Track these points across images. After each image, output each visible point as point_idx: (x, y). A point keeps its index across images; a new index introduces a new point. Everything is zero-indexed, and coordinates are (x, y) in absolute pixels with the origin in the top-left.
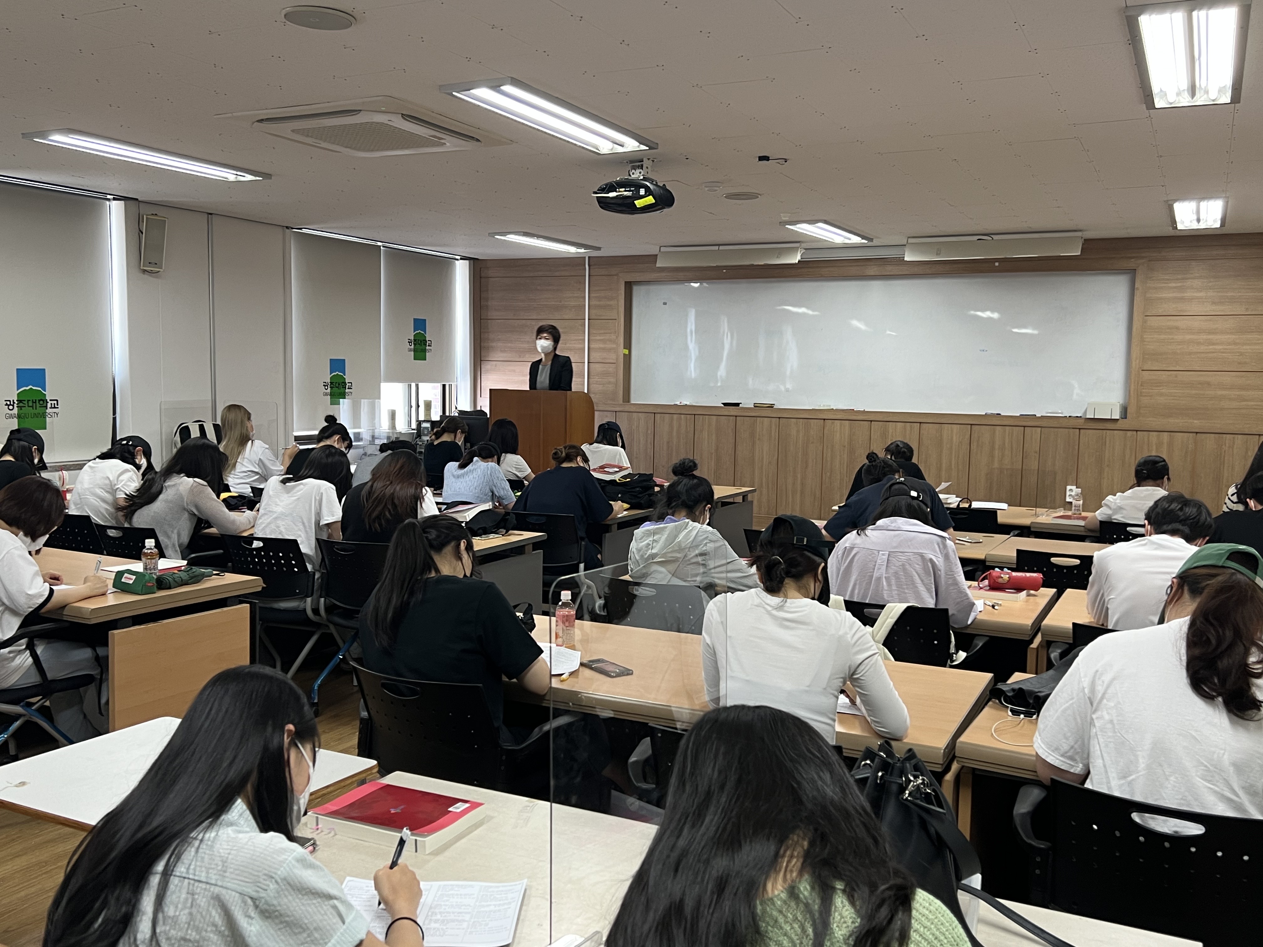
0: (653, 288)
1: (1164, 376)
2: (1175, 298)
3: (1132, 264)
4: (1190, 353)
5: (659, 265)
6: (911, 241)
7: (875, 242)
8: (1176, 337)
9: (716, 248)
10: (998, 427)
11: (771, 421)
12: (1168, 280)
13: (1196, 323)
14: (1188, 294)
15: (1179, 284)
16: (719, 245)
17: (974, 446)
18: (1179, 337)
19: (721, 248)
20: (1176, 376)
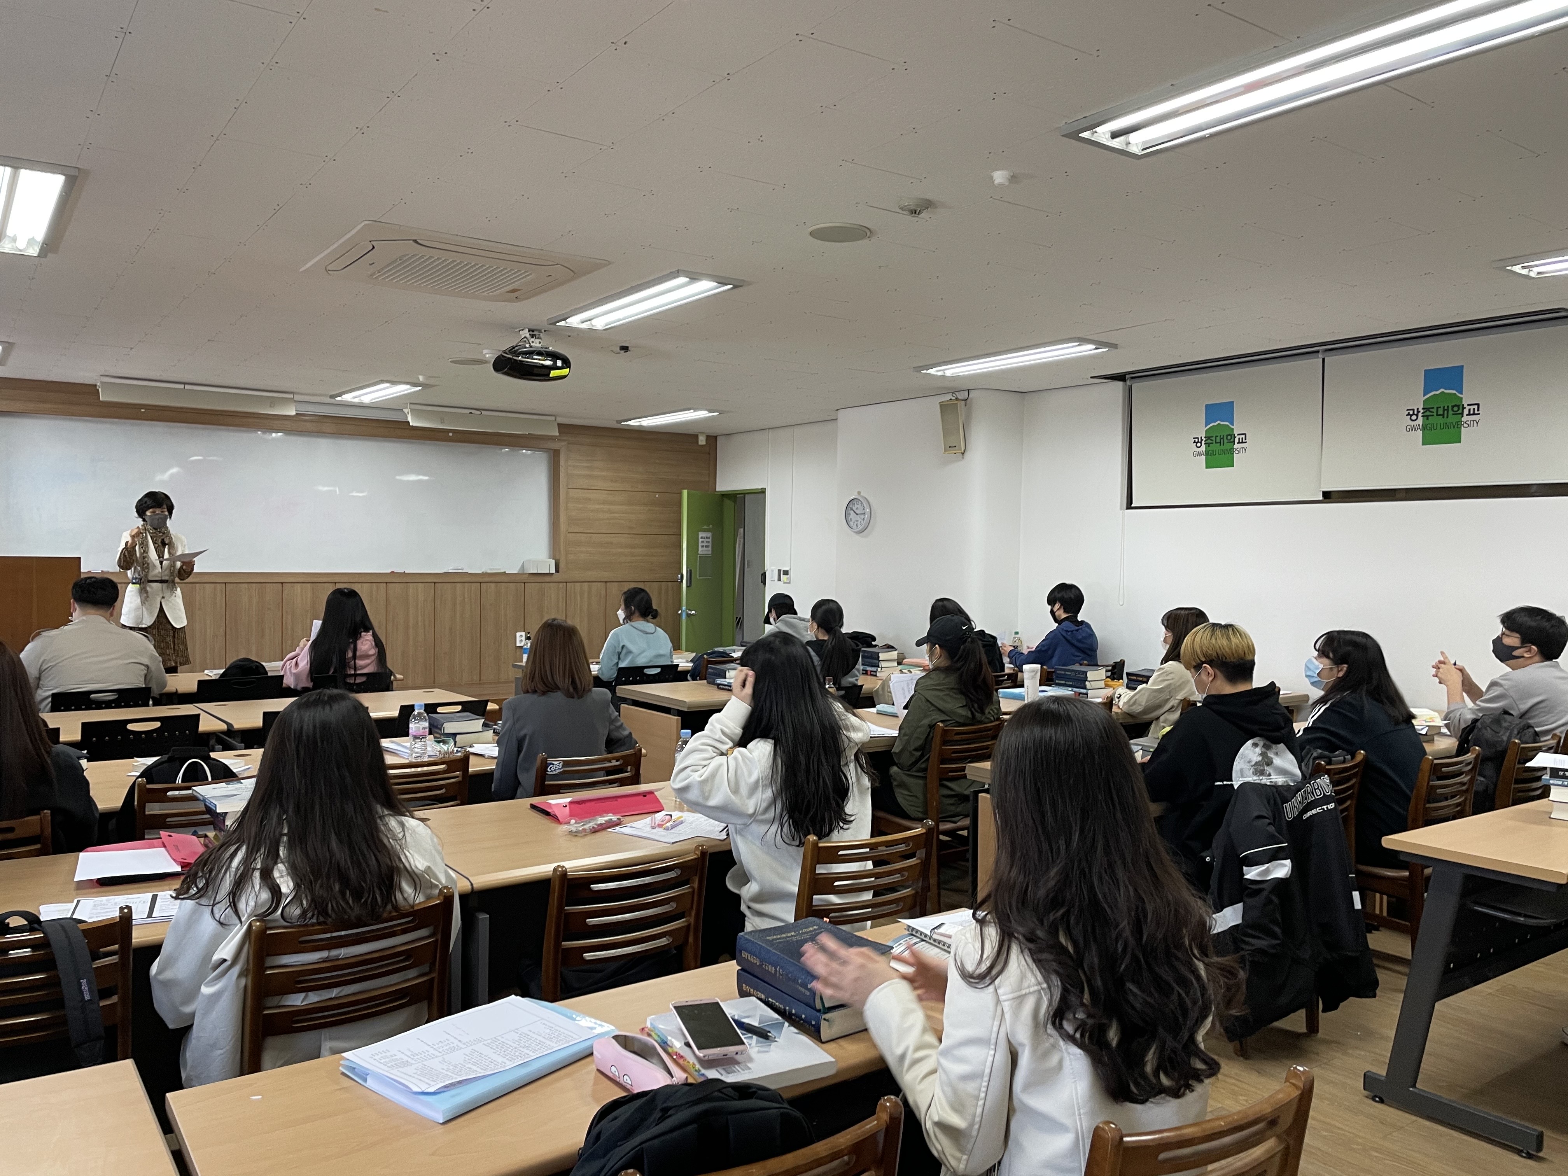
1: (583, 537)
2: (584, 475)
3: (556, 445)
4: (598, 520)
6: (413, 406)
9: (182, 386)
10: (458, 584)
11: (215, 589)
12: (582, 460)
13: (601, 496)
14: (594, 473)
15: (589, 464)
16: (185, 384)
17: (438, 602)
18: (590, 507)
19: (187, 387)
20: (591, 538)
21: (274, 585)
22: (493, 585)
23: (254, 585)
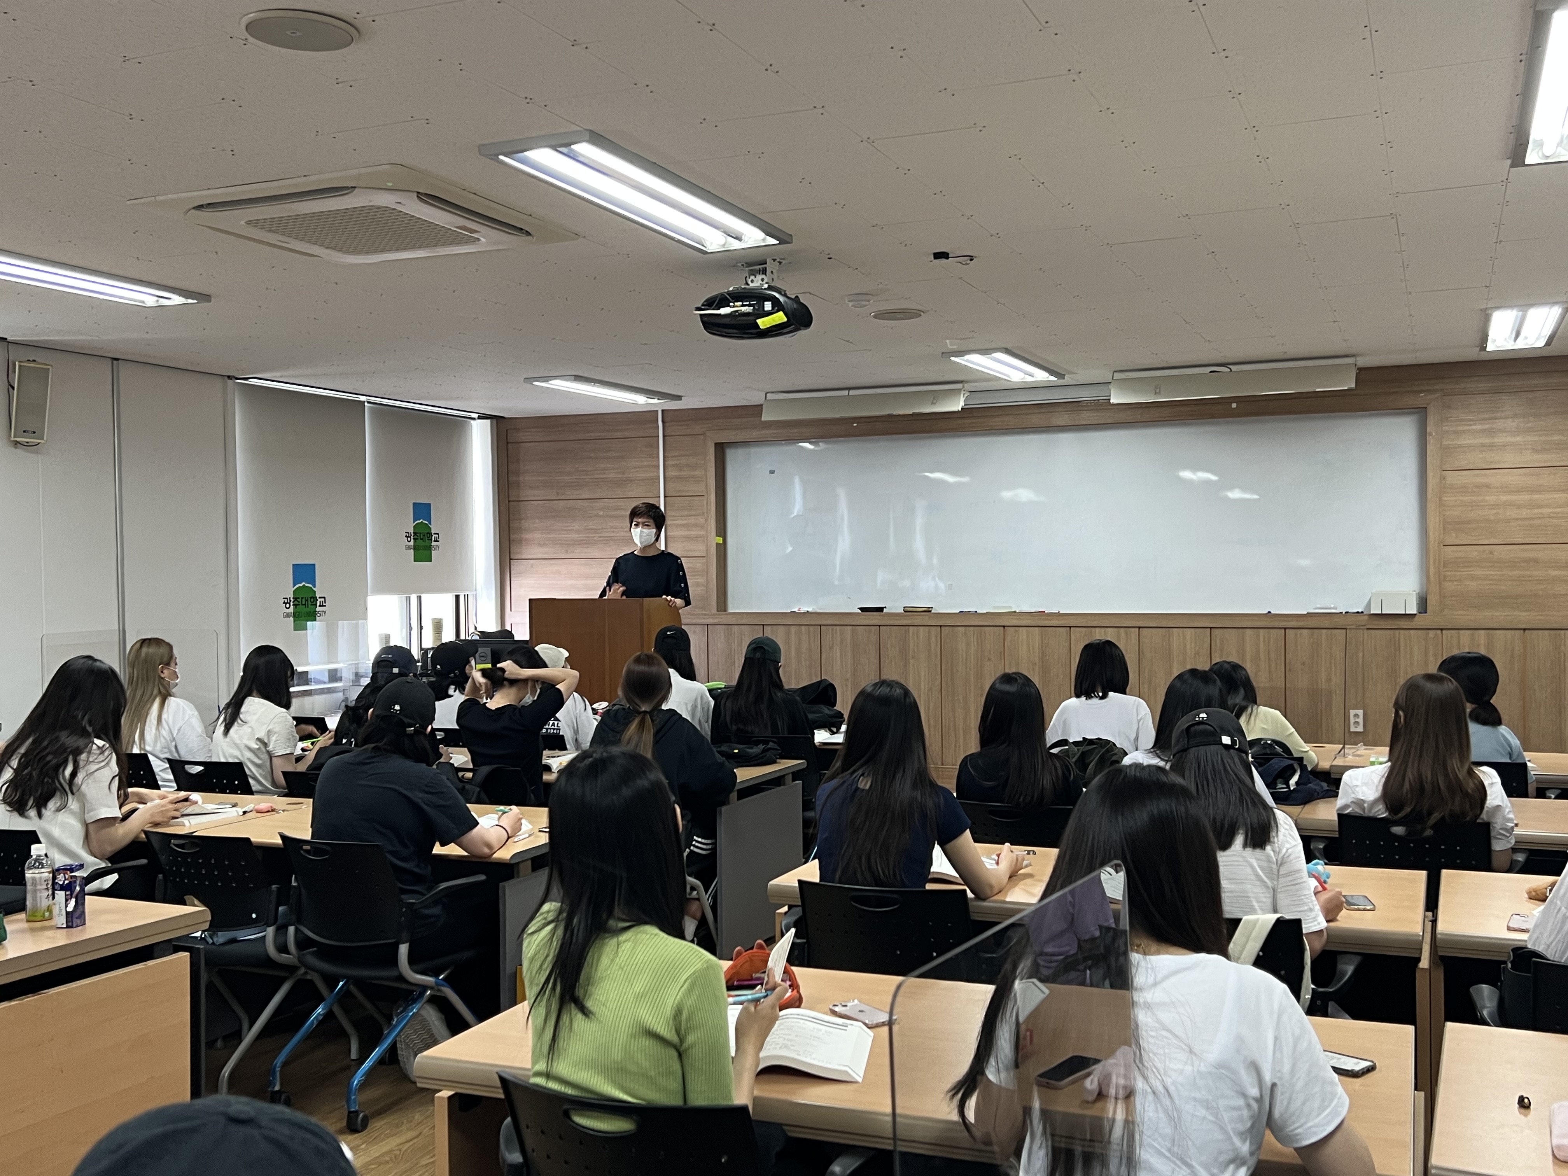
0: (754, 450)
1: (1473, 553)
2: (1483, 445)
3: (1421, 400)
4: (1508, 521)
5: (765, 418)
6: (1117, 376)
7: (1068, 380)
8: (1487, 498)
9: (845, 393)
10: (1248, 630)
11: (929, 631)
12: (1470, 420)
13: (1514, 479)
14: (1500, 439)
15: (1486, 427)
16: (849, 389)
18: (1491, 499)
19: (852, 392)
20: (1491, 553)
21: (996, 628)
22: (1305, 632)
23: (972, 628)
